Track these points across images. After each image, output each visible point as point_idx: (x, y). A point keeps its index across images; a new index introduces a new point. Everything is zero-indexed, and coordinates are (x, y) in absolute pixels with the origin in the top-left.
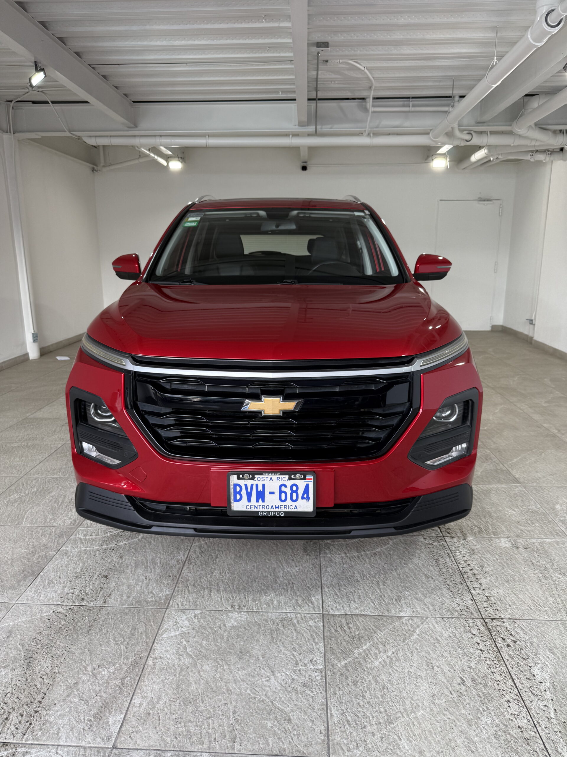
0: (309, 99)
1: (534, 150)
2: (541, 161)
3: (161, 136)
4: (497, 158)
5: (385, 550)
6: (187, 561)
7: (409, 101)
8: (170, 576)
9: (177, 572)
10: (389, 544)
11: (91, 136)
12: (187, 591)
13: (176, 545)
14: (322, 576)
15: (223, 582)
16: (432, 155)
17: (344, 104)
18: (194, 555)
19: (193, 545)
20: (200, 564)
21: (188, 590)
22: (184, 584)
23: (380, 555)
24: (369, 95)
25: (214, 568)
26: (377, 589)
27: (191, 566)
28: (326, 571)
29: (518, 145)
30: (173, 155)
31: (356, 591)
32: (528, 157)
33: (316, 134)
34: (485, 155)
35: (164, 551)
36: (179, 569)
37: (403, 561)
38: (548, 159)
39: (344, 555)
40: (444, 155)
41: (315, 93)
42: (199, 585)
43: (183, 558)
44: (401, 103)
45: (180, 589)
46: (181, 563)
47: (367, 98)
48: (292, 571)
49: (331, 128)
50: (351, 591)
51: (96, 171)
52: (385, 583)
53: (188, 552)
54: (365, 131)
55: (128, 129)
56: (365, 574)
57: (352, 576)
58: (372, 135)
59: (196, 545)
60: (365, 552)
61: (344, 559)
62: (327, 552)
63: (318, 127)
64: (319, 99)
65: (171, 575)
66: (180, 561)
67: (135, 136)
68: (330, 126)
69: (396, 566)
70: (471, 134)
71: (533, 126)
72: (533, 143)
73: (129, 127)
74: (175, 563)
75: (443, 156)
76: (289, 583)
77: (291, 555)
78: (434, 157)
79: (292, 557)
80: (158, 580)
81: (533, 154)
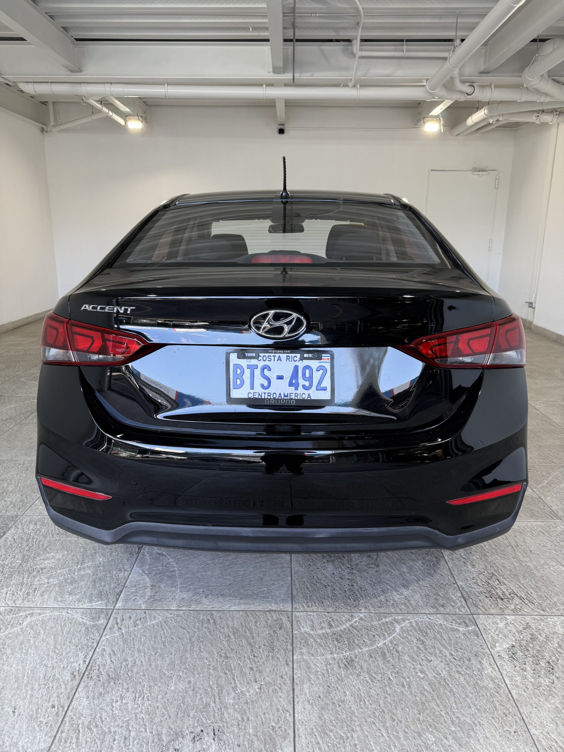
0: (285, 40)
1: (540, 110)
2: (547, 124)
3: (111, 83)
4: (498, 120)
5: (390, 645)
6: (87, 673)
7: (403, 45)
8: (53, 706)
9: (66, 698)
10: (394, 631)
11: (27, 82)
12: (74, 740)
13: (76, 639)
14: (296, 701)
15: (136, 719)
16: (424, 118)
17: (327, 47)
18: (100, 660)
19: (102, 639)
20: (106, 678)
21: (78, 738)
22: (72, 725)
23: (384, 655)
24: (356, 36)
25: (126, 686)
26: (382, 729)
27: (92, 683)
28: (302, 690)
29: (526, 102)
30: (132, 113)
31: (349, 735)
32: (533, 119)
33: (293, 84)
34: (486, 116)
35: (55, 652)
36: (72, 689)
37: (419, 666)
38: (555, 120)
39: (329, 656)
40: (437, 117)
41: (293, 30)
42: (97, 726)
43: (81, 665)
44: (394, 47)
45: (64, 735)
46: (77, 677)
47: (353, 39)
48: (249, 692)
49: (311, 76)
50: (342, 734)
51: (46, 131)
52: (394, 714)
53: (91, 653)
54: (351, 79)
55: (69, 73)
56: (362, 694)
57: (343, 702)
58: (358, 86)
59: (107, 639)
60: (361, 649)
61: (330, 664)
62: (304, 650)
63: (295, 74)
64: (298, 40)
65: (56, 703)
66: (76, 673)
67: (81, 83)
68: (310, 74)
69: (409, 678)
70: (473, 86)
71: (546, 76)
72: (543, 99)
73: (72, 71)
74: (68, 677)
75: (436, 119)
76: (242, 718)
77: (250, 658)
78: (426, 120)
79: (251, 664)
80: (32, 715)
81: (539, 115)
